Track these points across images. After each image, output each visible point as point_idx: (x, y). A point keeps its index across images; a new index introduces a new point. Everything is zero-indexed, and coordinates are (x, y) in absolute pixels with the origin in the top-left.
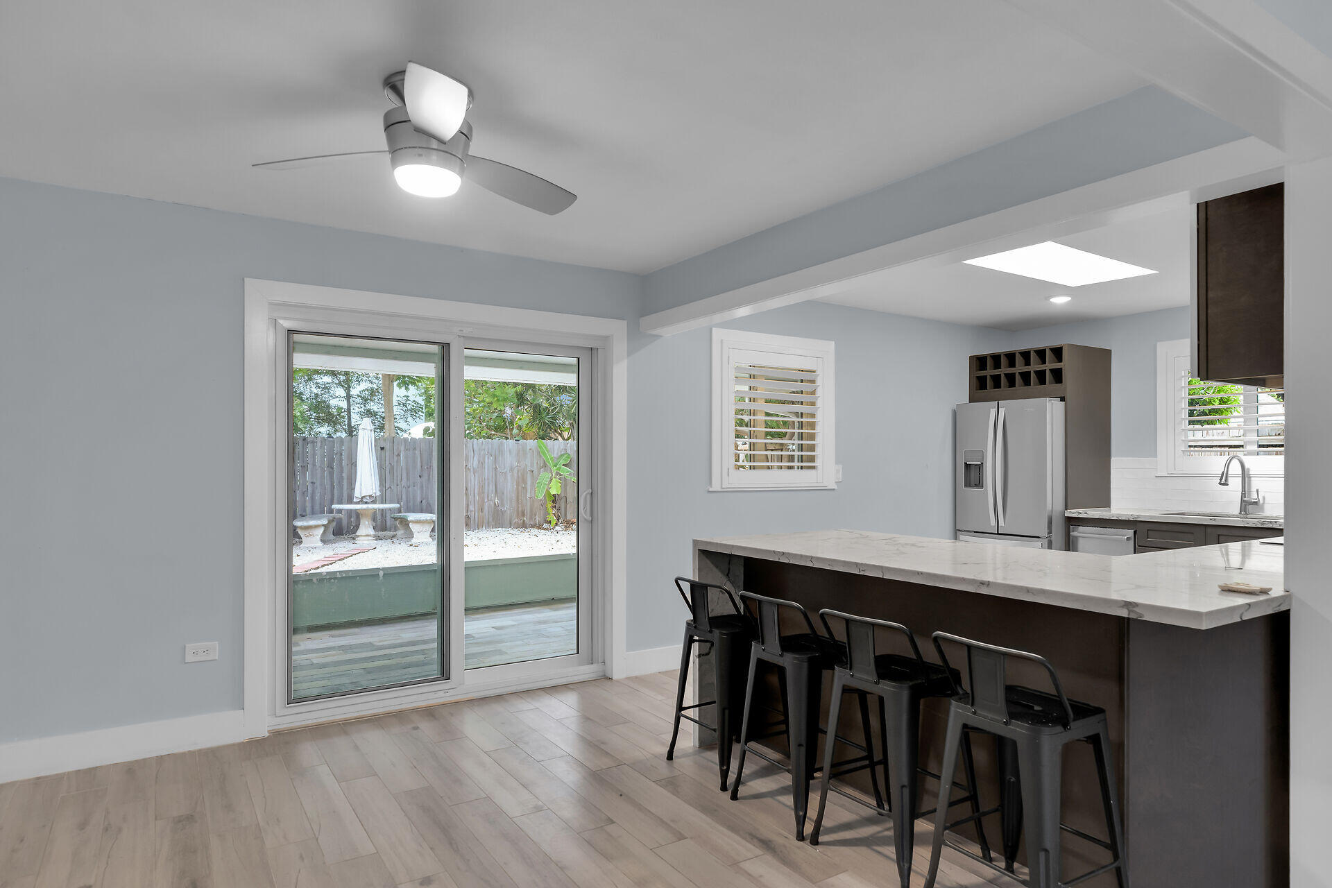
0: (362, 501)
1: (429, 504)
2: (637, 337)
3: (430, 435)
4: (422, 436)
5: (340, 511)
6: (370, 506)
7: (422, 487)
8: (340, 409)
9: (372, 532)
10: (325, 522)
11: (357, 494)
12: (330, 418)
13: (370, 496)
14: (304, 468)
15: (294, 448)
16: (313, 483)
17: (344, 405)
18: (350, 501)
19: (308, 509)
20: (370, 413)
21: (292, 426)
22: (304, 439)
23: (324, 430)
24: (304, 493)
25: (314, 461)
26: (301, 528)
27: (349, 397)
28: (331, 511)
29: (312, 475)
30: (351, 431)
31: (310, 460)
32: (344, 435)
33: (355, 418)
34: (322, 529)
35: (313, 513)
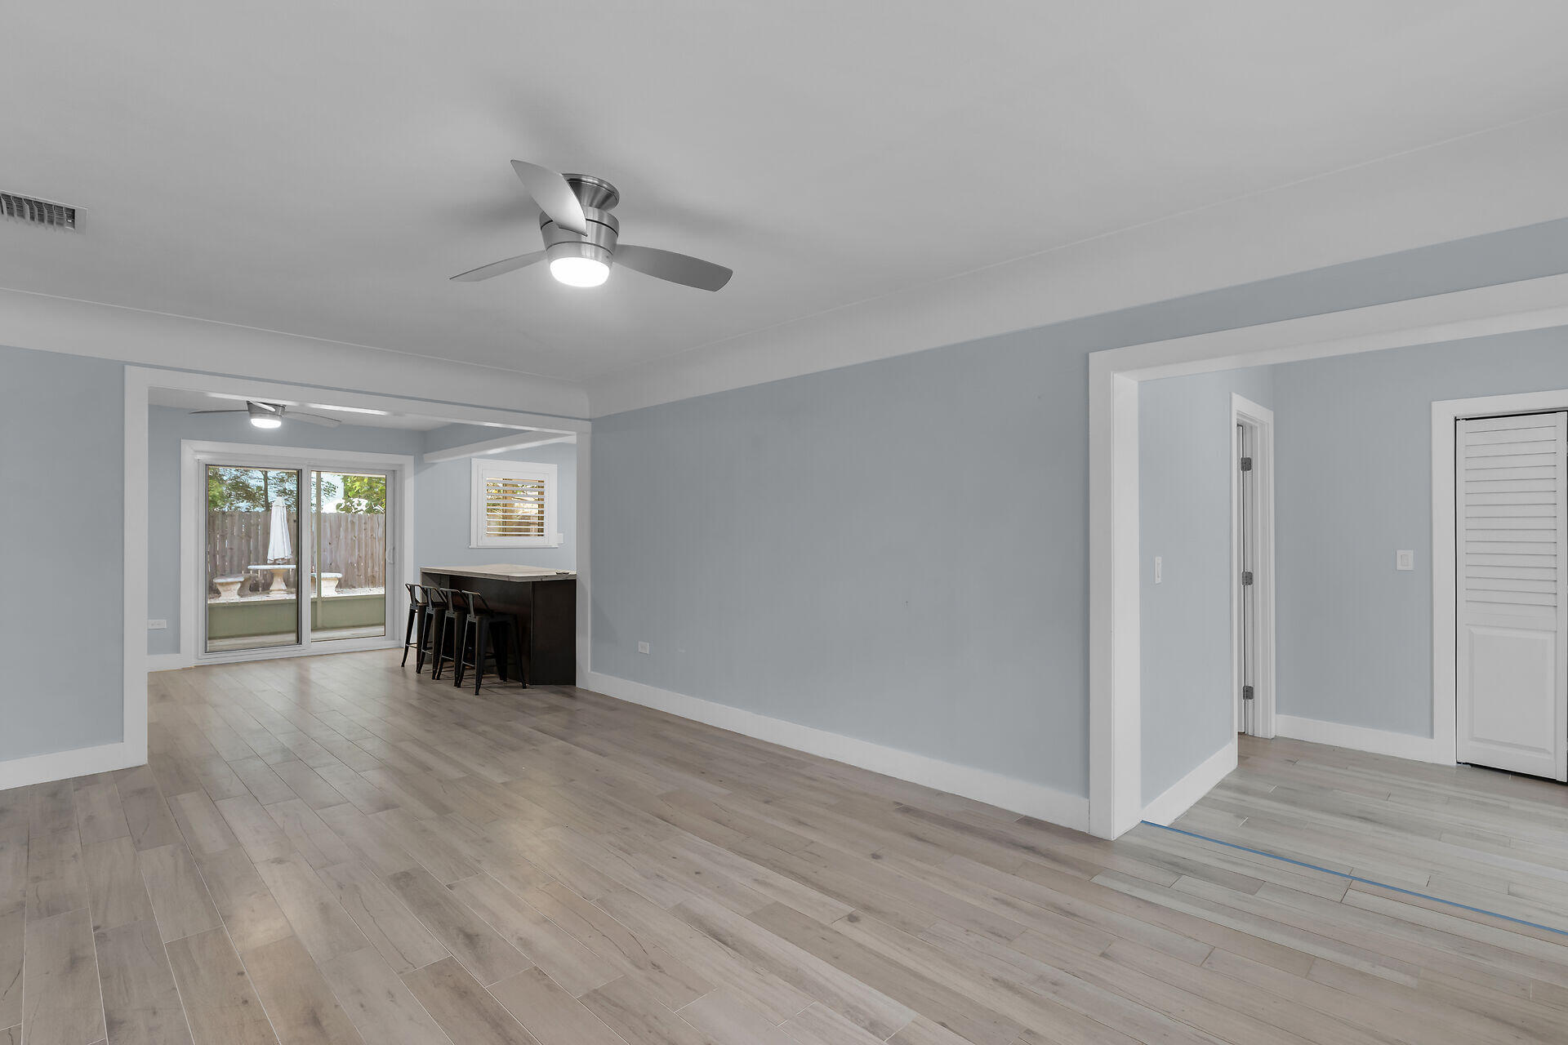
0: (275, 562)
1: (337, 566)
2: (420, 465)
3: (342, 509)
4: (335, 511)
5: (256, 571)
6: (281, 566)
7: (332, 552)
8: (259, 488)
9: (284, 587)
10: (242, 580)
11: (270, 557)
12: (249, 495)
13: (283, 559)
14: (223, 537)
15: (213, 522)
16: (231, 549)
17: (262, 484)
18: (265, 562)
19: (228, 569)
20: (284, 492)
21: (211, 502)
22: (224, 513)
23: (244, 505)
24: (223, 557)
25: (233, 531)
26: (222, 584)
27: (266, 478)
28: (248, 571)
29: (231, 542)
30: (268, 506)
31: (229, 530)
32: (260, 510)
33: (272, 495)
34: (239, 585)
35: (231, 574)
